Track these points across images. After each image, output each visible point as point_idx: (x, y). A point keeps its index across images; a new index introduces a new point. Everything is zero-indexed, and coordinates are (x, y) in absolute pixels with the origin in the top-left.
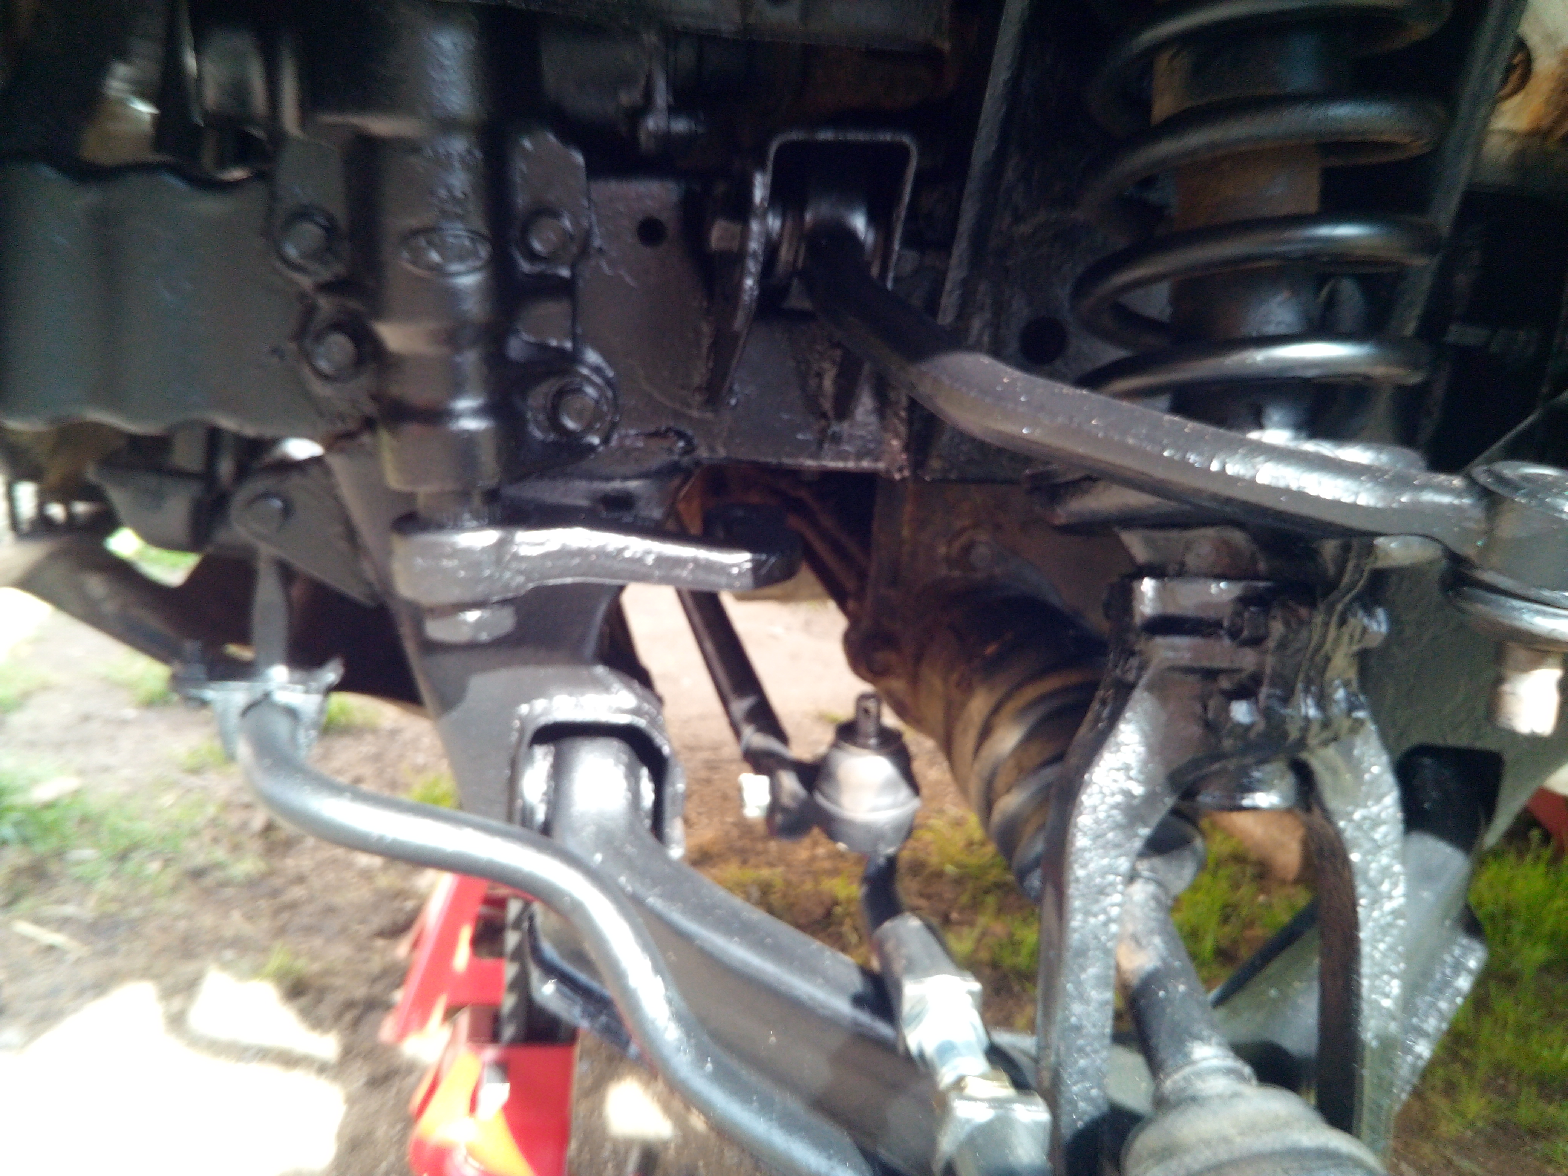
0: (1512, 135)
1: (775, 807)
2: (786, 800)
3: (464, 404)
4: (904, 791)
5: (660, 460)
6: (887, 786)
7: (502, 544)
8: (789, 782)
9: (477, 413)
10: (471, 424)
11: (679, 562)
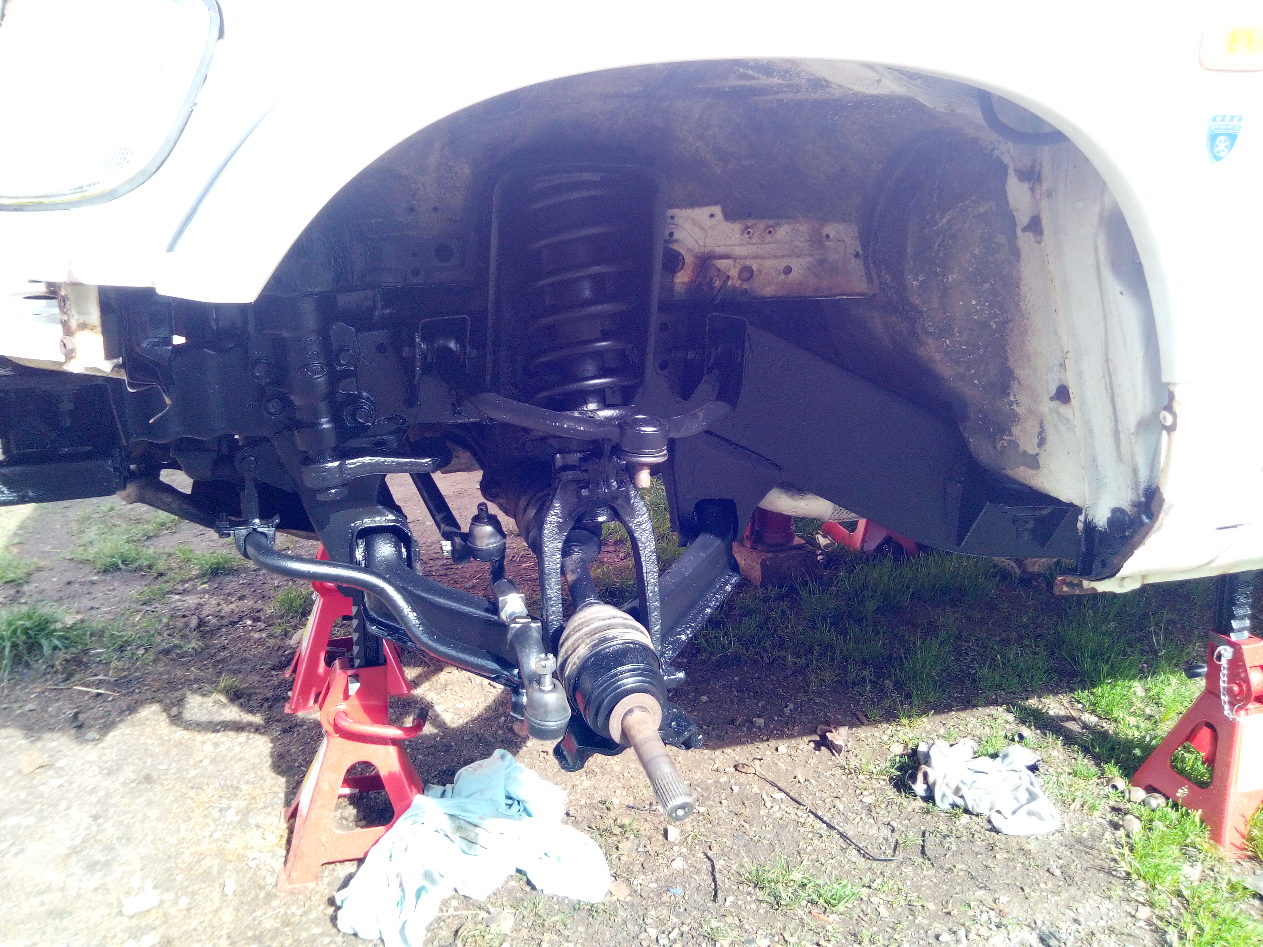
0: (684, 283)
1: (453, 551)
2: (458, 547)
3: (323, 420)
4: (499, 537)
5: (393, 427)
6: (492, 535)
7: (340, 465)
8: (458, 540)
9: (328, 422)
10: (326, 426)
11: (405, 464)
